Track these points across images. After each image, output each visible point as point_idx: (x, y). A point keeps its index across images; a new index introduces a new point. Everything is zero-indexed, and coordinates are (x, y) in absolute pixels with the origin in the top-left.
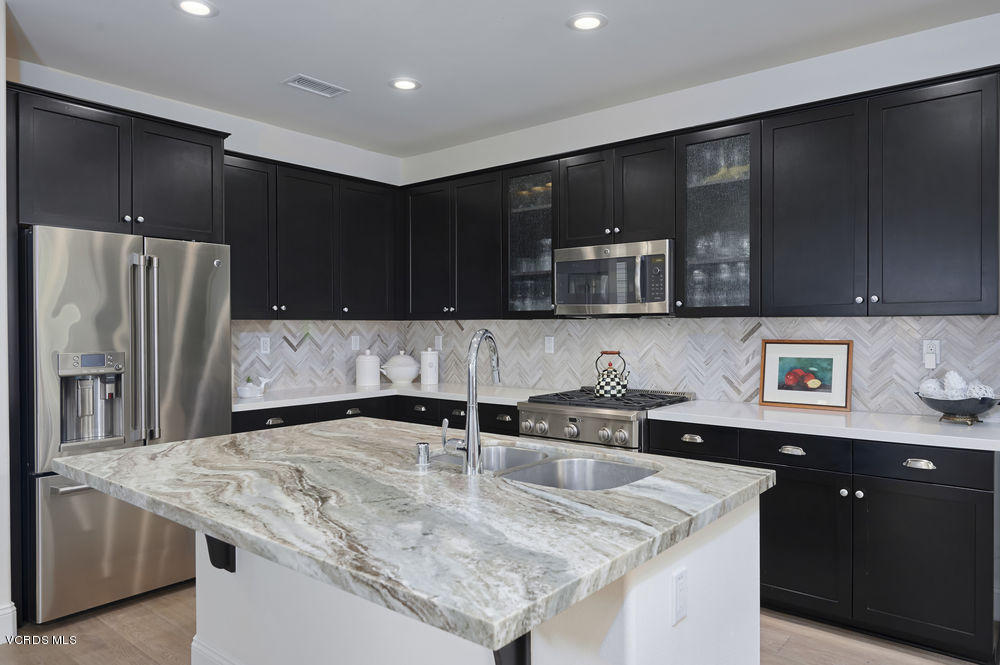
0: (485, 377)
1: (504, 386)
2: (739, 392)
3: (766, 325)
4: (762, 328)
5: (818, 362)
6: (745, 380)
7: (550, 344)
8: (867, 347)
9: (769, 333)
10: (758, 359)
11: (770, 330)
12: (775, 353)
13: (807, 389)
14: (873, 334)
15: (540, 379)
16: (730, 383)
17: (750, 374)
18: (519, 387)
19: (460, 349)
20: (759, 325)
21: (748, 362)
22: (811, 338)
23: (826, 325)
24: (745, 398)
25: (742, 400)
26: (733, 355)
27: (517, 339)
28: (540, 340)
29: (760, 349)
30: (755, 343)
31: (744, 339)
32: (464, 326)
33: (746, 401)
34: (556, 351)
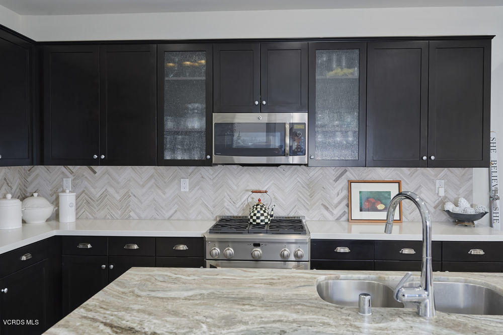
0: (120, 212)
1: (140, 218)
2: (332, 214)
3: (349, 171)
4: (348, 173)
5: (383, 193)
6: (336, 206)
7: (185, 185)
8: (407, 184)
9: (352, 176)
10: (345, 193)
11: (352, 175)
12: (356, 189)
13: (377, 210)
14: (411, 176)
15: (176, 211)
16: (327, 208)
17: (339, 203)
18: (155, 219)
19: (92, 190)
20: (346, 171)
21: (338, 194)
22: (377, 179)
23: (385, 171)
24: (336, 218)
25: (334, 220)
26: (330, 190)
27: (153, 181)
28: (176, 181)
29: (346, 186)
30: (343, 182)
31: (336, 180)
32: (96, 170)
33: (337, 219)
34: (191, 189)
